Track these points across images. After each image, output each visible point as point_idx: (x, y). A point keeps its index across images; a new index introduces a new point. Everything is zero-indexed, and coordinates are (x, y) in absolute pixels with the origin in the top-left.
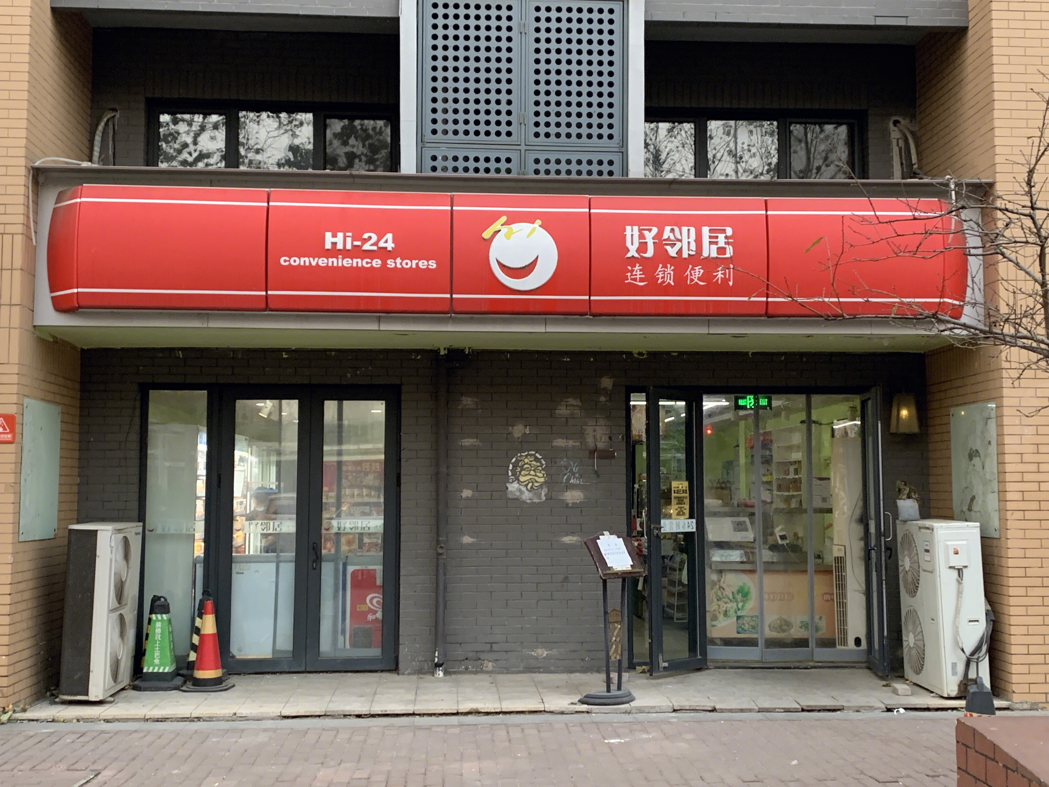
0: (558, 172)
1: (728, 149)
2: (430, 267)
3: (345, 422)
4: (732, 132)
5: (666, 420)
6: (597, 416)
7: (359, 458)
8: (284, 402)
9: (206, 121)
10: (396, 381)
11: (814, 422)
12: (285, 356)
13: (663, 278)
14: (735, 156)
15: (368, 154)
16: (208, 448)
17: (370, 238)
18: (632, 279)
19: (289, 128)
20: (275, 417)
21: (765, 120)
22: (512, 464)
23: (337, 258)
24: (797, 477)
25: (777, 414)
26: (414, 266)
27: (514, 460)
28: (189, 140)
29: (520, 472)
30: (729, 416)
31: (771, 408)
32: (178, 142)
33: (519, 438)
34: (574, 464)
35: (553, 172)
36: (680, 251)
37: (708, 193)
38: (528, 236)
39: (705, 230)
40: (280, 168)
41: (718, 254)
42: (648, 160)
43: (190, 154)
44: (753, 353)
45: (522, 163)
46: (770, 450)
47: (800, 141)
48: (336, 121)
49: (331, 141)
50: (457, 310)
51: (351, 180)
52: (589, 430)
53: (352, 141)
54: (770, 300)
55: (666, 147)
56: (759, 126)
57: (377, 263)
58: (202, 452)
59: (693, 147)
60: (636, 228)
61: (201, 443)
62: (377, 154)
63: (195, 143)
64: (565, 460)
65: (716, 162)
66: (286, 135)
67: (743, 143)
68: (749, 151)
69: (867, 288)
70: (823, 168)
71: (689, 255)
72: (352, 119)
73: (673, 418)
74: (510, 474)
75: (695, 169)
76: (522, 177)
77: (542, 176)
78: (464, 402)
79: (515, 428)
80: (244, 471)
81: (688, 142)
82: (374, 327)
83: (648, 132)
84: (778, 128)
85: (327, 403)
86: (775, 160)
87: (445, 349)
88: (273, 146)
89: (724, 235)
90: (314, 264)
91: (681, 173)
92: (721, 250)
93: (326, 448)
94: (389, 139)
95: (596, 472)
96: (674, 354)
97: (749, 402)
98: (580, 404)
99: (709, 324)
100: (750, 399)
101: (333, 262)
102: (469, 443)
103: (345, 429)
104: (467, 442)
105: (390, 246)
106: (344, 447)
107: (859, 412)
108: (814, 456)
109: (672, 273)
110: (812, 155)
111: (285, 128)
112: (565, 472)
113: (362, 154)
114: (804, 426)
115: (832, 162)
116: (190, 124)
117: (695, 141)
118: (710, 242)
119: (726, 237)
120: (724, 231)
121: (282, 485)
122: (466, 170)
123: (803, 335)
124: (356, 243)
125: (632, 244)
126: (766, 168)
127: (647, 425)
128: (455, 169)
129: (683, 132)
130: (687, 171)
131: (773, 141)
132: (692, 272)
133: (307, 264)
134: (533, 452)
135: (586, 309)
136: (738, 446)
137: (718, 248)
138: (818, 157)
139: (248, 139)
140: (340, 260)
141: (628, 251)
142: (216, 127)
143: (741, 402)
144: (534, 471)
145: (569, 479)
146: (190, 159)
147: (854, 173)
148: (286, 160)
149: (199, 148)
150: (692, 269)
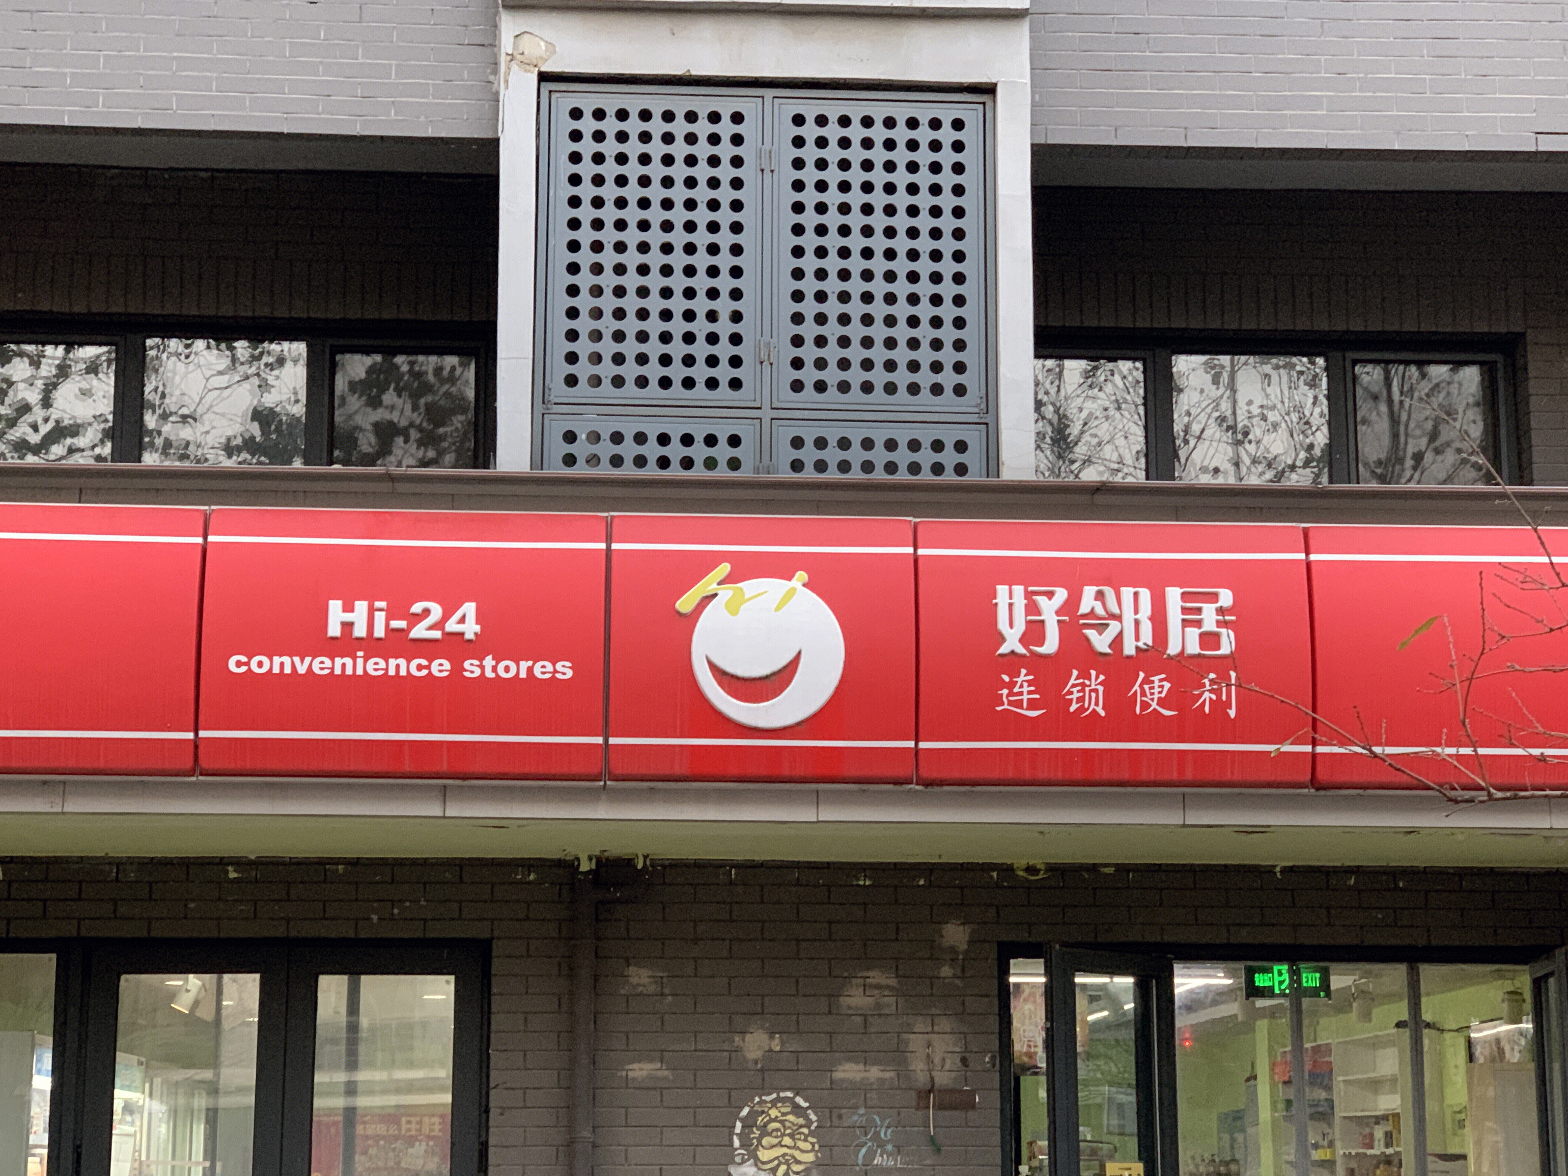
0: (844, 466)
1: (1217, 414)
2: (559, 676)
3: (364, 1021)
4: (1225, 376)
5: (1091, 1018)
6: (934, 1011)
7: (392, 1100)
8: (227, 977)
9: (71, 355)
10: (479, 931)
11: (1428, 1025)
12: (233, 875)
13: (1080, 700)
14: (1232, 428)
15: (425, 424)
16: (53, 1081)
17: (427, 612)
18: (1010, 703)
19: (253, 370)
20: (206, 1013)
21: (1295, 354)
22: (742, 1120)
23: (354, 658)
24: (1389, 1151)
25: (1343, 1008)
26: (523, 675)
27: (745, 1111)
28: (33, 397)
29: (759, 1142)
30: (1233, 1009)
31: (1328, 995)
32: (8, 401)
33: (756, 1062)
34: (882, 1120)
35: (833, 465)
36: (1117, 642)
37: (1178, 513)
38: (778, 609)
39: (1173, 595)
40: (230, 456)
41: (1201, 649)
42: (1041, 436)
43: (35, 428)
44: (1284, 870)
45: (767, 448)
46: (1329, 1088)
47: (1376, 398)
48: (357, 357)
49: (343, 398)
50: (619, 771)
51: (386, 486)
52: (916, 1042)
53: (390, 397)
54: (1320, 749)
55: (1081, 410)
56: (1284, 367)
57: (441, 667)
58: (41, 1092)
59: (1141, 410)
60: (1019, 590)
61: (39, 1072)
62: (443, 425)
63: (46, 403)
64: (862, 1111)
65: (1192, 442)
66: (246, 385)
67: (1250, 403)
68: (1264, 418)
69: (1541, 729)
70: (1429, 456)
71: (1137, 648)
72: (390, 352)
73: (1105, 1013)
74: (737, 1143)
75: (1147, 456)
76: (764, 477)
77: (809, 474)
78: (634, 980)
79: (748, 1037)
80: (135, 1135)
81: (1128, 397)
82: (433, 809)
83: (1040, 377)
84: (1326, 369)
85: (324, 981)
86: (1321, 438)
87: (590, 858)
88: (215, 409)
89: (1214, 606)
90: (302, 669)
91: (1116, 466)
92: (1209, 640)
93: (318, 1078)
94: (471, 394)
95: (932, 1140)
96: (1107, 870)
97: (1277, 979)
98: (893, 982)
99: (1184, 802)
100: (1280, 973)
101: (343, 665)
102: (645, 1073)
103: (363, 1034)
104: (640, 1070)
105: (471, 629)
106: (362, 1076)
107: (1528, 1006)
108: (1431, 1106)
109: (1101, 689)
110: (1402, 429)
111: (242, 369)
112: (864, 1139)
113: (412, 425)
114: (1406, 1033)
115: (1448, 444)
116: (36, 363)
117: (1145, 398)
118: (1183, 620)
119: (1221, 611)
120: (1214, 598)
121: (219, 1166)
122: (640, 461)
123: (1395, 830)
124: (396, 624)
125: (1011, 626)
126: (1303, 455)
127: (1049, 1032)
128: (616, 461)
129: (1117, 378)
130: (1129, 460)
131: (1316, 398)
132: (1146, 687)
133: (288, 670)
134: (789, 1094)
135: (909, 770)
136: (1255, 1078)
137: (1202, 635)
138: (1418, 432)
139: (163, 396)
140: (360, 662)
141: (1002, 639)
142: (93, 368)
143: (1261, 980)
144: (792, 1136)
145: (871, 1155)
146: (34, 439)
147: (1499, 472)
148: (245, 441)
149: (55, 414)
150: (1146, 681)
